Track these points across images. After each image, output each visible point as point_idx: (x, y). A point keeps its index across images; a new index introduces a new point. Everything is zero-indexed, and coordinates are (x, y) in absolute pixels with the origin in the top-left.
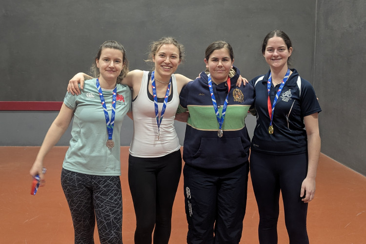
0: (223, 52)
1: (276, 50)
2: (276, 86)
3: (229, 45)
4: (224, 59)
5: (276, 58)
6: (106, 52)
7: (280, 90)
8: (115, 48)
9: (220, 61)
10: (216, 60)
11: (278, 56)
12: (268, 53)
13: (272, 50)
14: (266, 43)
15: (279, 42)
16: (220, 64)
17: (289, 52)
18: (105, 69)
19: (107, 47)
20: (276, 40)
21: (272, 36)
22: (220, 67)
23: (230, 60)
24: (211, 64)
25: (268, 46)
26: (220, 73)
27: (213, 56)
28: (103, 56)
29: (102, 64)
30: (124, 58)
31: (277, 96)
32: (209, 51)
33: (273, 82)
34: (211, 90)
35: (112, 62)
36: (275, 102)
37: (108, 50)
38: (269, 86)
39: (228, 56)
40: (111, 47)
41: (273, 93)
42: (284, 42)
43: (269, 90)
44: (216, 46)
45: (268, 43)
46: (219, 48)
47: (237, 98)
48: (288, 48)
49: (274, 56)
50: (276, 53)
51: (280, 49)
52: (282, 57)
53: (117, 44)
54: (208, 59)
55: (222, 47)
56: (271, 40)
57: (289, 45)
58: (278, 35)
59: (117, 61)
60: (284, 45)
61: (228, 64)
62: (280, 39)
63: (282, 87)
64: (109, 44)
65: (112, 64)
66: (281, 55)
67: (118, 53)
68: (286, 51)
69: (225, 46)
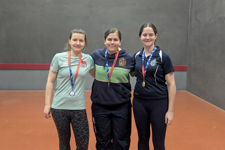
0: (115, 35)
1: (148, 36)
2: (147, 57)
3: (119, 31)
4: (115, 40)
5: (148, 41)
7: (150, 59)
8: (80, 33)
9: (113, 40)
10: (110, 40)
11: (149, 39)
12: (143, 37)
13: (145, 35)
14: (142, 31)
15: (150, 30)
16: (113, 42)
17: (156, 36)
18: (74, 46)
19: (75, 32)
20: (148, 29)
21: (146, 27)
22: (113, 44)
23: (119, 40)
24: (107, 42)
25: (143, 33)
26: (112, 48)
27: (108, 37)
28: (73, 38)
29: (72, 42)
30: (85, 39)
31: (148, 63)
32: (107, 34)
33: (145, 55)
35: (78, 42)
36: (146, 67)
38: (143, 57)
39: (117, 38)
40: (77, 32)
41: (145, 62)
42: (153, 31)
43: (143, 60)
44: (111, 31)
45: (144, 31)
46: (113, 32)
47: (121, 64)
48: (155, 34)
49: (147, 39)
50: (148, 37)
51: (151, 35)
52: (152, 40)
53: (81, 31)
54: (105, 39)
55: (115, 32)
56: (145, 29)
57: (156, 33)
58: (150, 26)
59: (81, 41)
60: (153, 33)
61: (118, 42)
62: (151, 29)
63: (151, 57)
64: (76, 30)
66: (151, 39)
67: (82, 36)
68: (154, 36)
69: (116, 31)
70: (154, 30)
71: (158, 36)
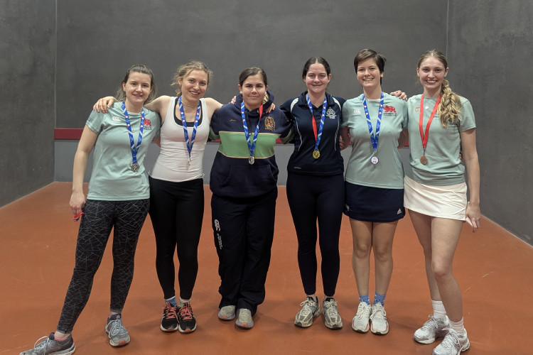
0: (256, 78)
1: (317, 77)
3: (263, 71)
4: (258, 86)
5: (316, 84)
6: (135, 76)
8: (144, 72)
9: (254, 87)
10: (250, 86)
11: (319, 82)
12: (308, 79)
13: (313, 75)
14: (308, 68)
15: (320, 69)
16: (254, 90)
17: (328, 78)
18: (132, 93)
19: (135, 71)
20: (317, 67)
21: (314, 63)
22: (254, 93)
23: (264, 86)
24: (245, 90)
25: (309, 72)
26: (254, 99)
27: (247, 82)
28: (131, 79)
29: (129, 87)
30: (152, 83)
32: (243, 77)
34: (243, 116)
35: (140, 86)
37: (136, 74)
39: (261, 82)
40: (139, 71)
42: (324, 69)
44: (251, 72)
45: (310, 69)
46: (253, 74)
47: (268, 126)
48: (328, 75)
49: (315, 82)
50: (317, 79)
51: (321, 76)
52: (322, 84)
53: (145, 69)
54: (241, 85)
55: (256, 74)
56: (312, 66)
57: (328, 72)
58: (319, 62)
59: (144, 85)
60: (324, 72)
61: (262, 90)
62: (321, 66)
64: (138, 68)
65: (139, 88)
66: (321, 81)
67: (146, 78)
68: (326, 78)
69: (259, 72)
70: (326, 68)
71: (333, 77)
